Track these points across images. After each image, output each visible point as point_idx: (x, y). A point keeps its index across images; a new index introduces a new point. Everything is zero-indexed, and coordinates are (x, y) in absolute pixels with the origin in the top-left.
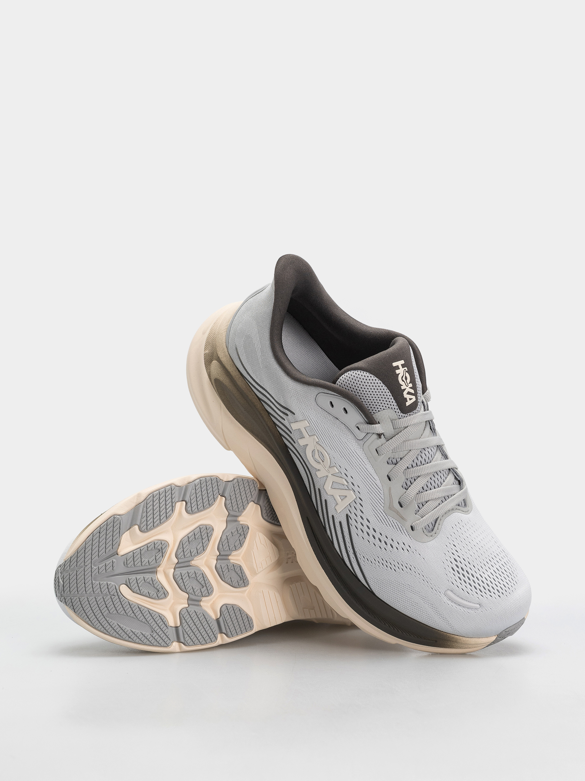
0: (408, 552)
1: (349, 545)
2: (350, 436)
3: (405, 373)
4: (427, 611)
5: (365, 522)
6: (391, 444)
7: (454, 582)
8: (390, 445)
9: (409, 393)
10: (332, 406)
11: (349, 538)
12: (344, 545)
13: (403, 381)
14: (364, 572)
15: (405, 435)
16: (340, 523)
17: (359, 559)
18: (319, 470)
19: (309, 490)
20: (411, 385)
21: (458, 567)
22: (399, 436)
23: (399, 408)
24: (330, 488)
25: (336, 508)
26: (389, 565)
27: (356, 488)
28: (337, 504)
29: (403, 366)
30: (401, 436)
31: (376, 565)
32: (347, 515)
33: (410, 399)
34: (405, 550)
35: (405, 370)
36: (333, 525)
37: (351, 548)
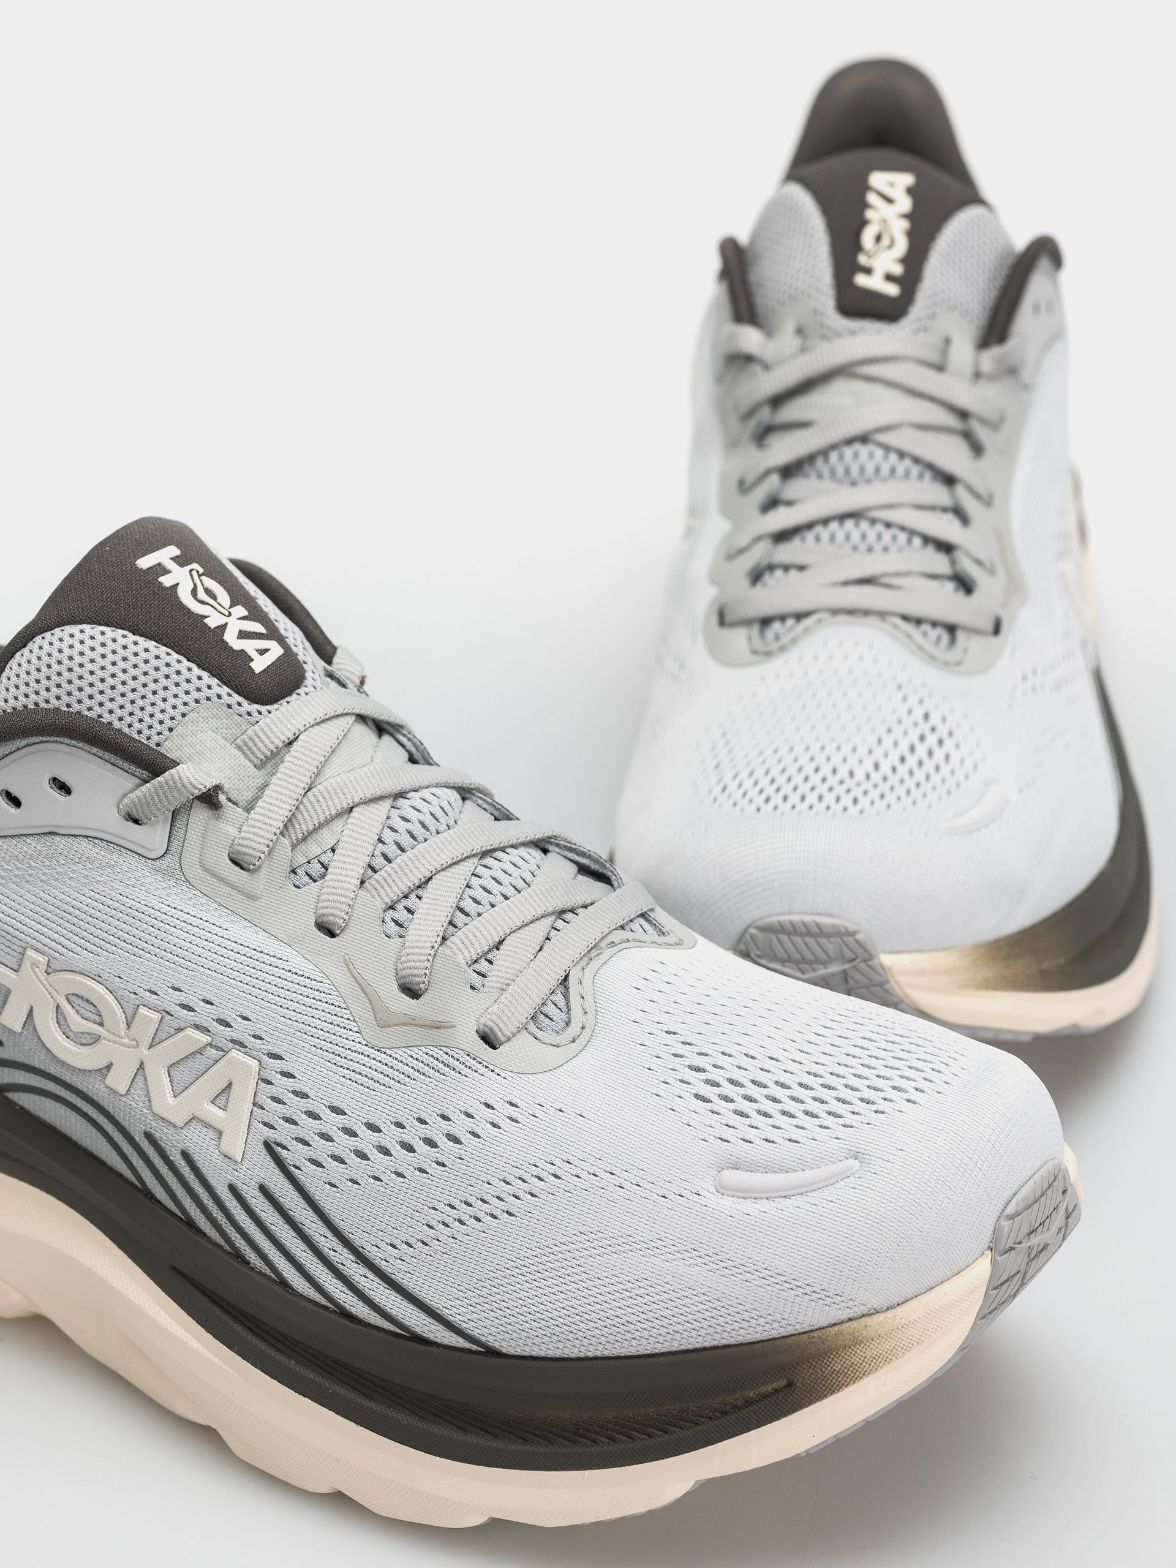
0: (515, 1124)
1: (328, 1243)
2: (126, 863)
3: (201, 581)
4: (692, 1283)
5: (331, 1123)
6: (270, 811)
7: (727, 1133)
8: (265, 816)
9: (243, 635)
10: (16, 802)
11: (316, 1218)
12: (315, 1259)
13: (203, 602)
14: (422, 1299)
15: (303, 764)
16: (263, 1189)
17: (383, 1265)
18: (109, 1067)
19: (171, 1206)
20: (240, 611)
21: (716, 1085)
22: (283, 777)
23: (233, 690)
24: (171, 1100)
25: (225, 1146)
26: (480, 1208)
27: (241, 1032)
28: (220, 1133)
29: (180, 561)
30: (292, 773)
31: (443, 1239)
32: (267, 1145)
33: (262, 652)
34: (505, 1124)
35: (194, 573)
36: (250, 1221)
37: (340, 1248)
